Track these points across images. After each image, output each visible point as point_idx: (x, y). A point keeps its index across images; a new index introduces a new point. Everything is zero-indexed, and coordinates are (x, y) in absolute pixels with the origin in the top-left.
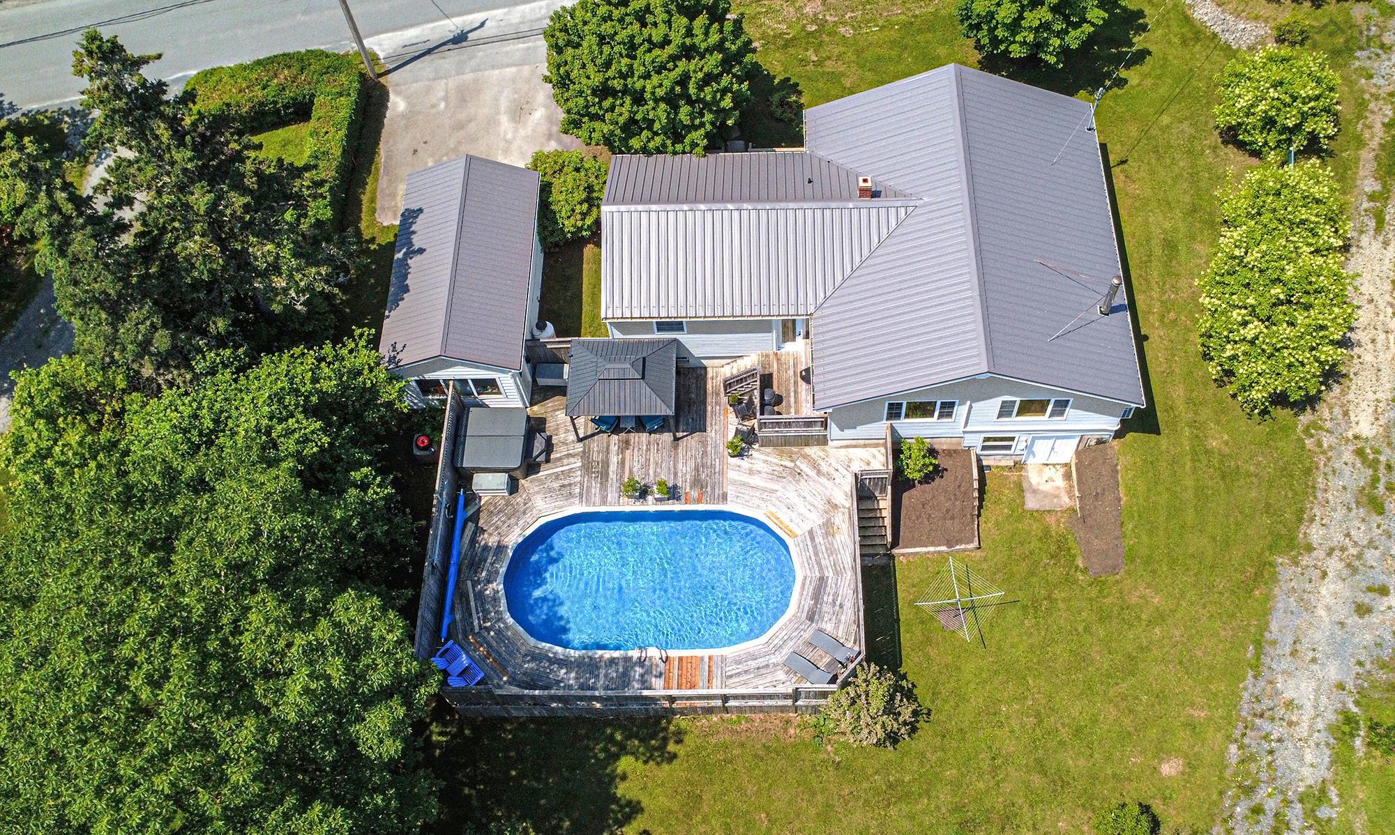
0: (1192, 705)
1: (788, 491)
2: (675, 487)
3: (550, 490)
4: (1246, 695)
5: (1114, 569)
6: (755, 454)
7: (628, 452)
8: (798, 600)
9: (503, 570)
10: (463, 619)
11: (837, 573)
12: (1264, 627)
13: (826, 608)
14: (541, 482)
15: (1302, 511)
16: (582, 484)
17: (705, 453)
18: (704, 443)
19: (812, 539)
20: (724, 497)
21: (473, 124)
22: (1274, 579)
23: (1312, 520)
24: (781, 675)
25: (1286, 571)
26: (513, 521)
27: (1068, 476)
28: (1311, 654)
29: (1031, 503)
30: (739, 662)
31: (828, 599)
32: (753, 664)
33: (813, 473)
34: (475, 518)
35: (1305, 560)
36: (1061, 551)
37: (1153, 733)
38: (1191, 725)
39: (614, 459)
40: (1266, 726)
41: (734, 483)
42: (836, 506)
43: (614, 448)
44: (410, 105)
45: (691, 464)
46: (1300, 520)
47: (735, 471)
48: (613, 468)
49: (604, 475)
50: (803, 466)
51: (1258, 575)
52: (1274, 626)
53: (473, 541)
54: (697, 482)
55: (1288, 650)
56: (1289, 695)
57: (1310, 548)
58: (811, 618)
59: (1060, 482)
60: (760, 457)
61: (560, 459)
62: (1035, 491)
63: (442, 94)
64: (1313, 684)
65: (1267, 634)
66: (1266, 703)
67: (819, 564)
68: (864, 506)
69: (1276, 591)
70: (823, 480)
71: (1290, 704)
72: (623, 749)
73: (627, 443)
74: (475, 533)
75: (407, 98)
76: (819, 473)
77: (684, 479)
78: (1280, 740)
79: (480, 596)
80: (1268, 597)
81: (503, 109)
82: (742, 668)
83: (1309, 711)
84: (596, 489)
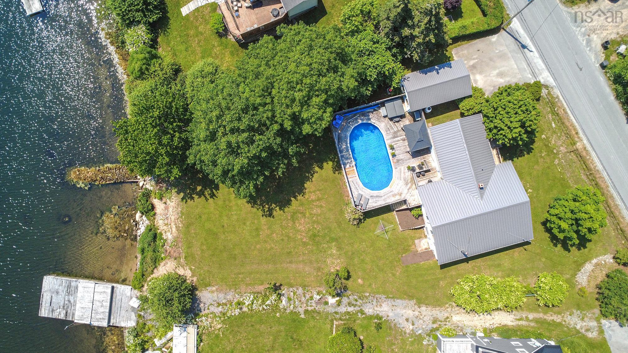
0: (375, 284)
1: (402, 183)
2: (395, 156)
3: (387, 127)
4: (381, 296)
5: (403, 263)
6: (410, 172)
7: (402, 141)
8: (375, 193)
9: (364, 122)
10: (350, 117)
11: (384, 200)
12: (398, 298)
13: (375, 199)
14: (388, 123)
15: (428, 305)
16: (390, 133)
17: (407, 160)
18: (409, 159)
19: (391, 192)
20: (396, 168)
21: (493, 63)
22: (410, 300)
23: (427, 307)
24: (356, 193)
25: (413, 302)
26: (376, 120)
27: (426, 249)
28: (394, 309)
29: (416, 241)
30: (356, 183)
31: (377, 199)
32: (357, 186)
33: (408, 188)
34: (375, 110)
35: (416, 307)
36: (406, 250)
37: (367, 277)
38: (370, 285)
39: (399, 138)
40: (375, 301)
41: (400, 169)
42: (401, 195)
43: (402, 137)
44: (495, 42)
45: (403, 158)
46: (426, 305)
47: (403, 168)
48: (396, 139)
49: (394, 137)
50: (409, 185)
51: (410, 296)
52: (398, 300)
53: (369, 112)
54: (398, 161)
55: (393, 304)
56: (383, 305)
57: (419, 307)
58: (371, 197)
59: (424, 247)
60: (409, 174)
61: (395, 125)
62: (420, 242)
63: (501, 49)
64: (387, 310)
65: (396, 299)
66: (380, 300)
67: (385, 195)
68: (403, 202)
69: (407, 301)
70: (407, 191)
71: (381, 305)
72: (333, 162)
73: (404, 140)
74: (371, 112)
75: (497, 40)
76: (408, 189)
77: (398, 157)
78: (372, 304)
79: (356, 119)
80: (405, 299)
81: (500, 69)
82: (356, 184)
83: (381, 310)
84: (391, 136)
